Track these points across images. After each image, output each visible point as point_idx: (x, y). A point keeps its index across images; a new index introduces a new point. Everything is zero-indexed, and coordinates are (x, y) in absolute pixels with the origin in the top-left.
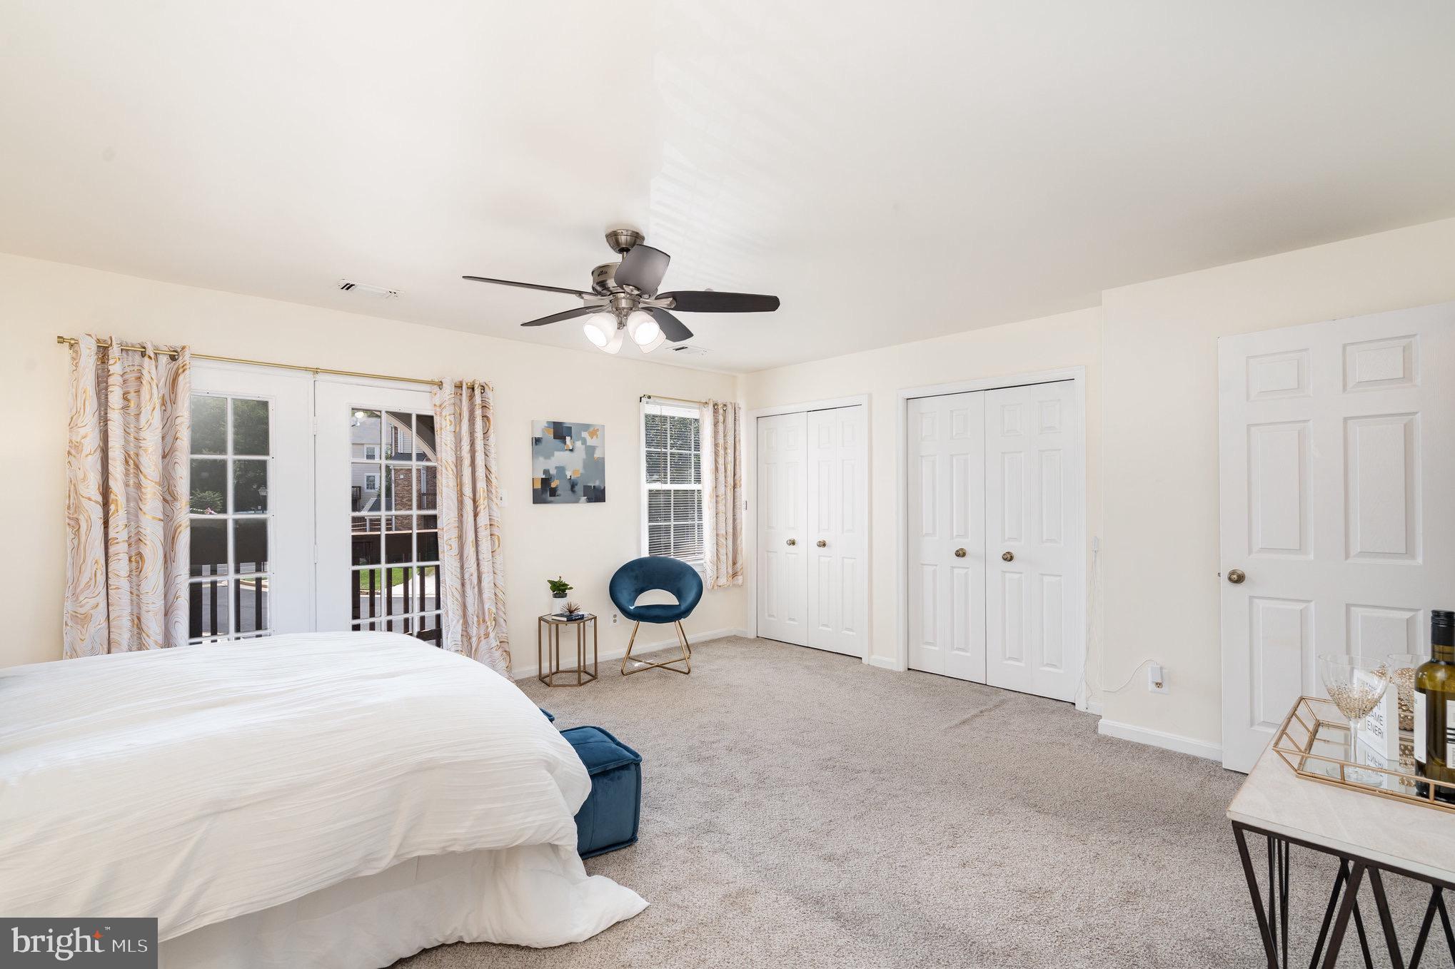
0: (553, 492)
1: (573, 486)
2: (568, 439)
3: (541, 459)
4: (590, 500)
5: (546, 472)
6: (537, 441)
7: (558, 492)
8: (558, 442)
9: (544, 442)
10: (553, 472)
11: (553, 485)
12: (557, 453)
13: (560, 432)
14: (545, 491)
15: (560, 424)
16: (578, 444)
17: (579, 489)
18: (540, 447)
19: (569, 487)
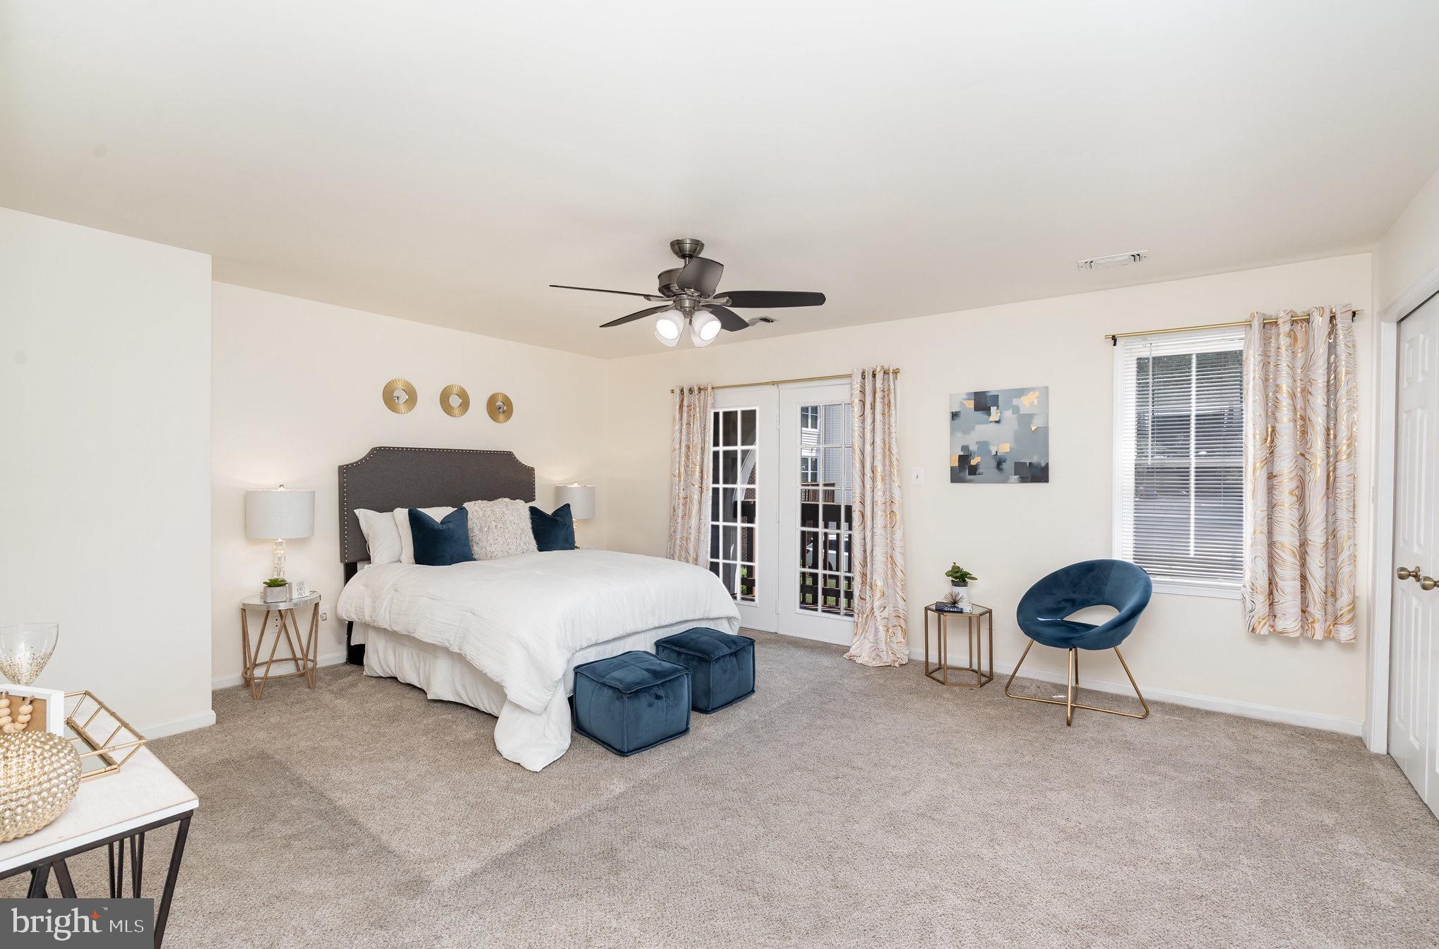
0: (974, 470)
1: (1000, 463)
2: (993, 409)
3: (959, 434)
4: (1023, 480)
5: (965, 448)
6: (955, 415)
7: (980, 470)
8: (980, 415)
9: (962, 415)
10: (973, 448)
11: (973, 462)
12: (978, 427)
13: (983, 403)
14: (964, 469)
15: (984, 393)
16: (1008, 414)
17: (1008, 466)
18: (956, 422)
19: (994, 464)
